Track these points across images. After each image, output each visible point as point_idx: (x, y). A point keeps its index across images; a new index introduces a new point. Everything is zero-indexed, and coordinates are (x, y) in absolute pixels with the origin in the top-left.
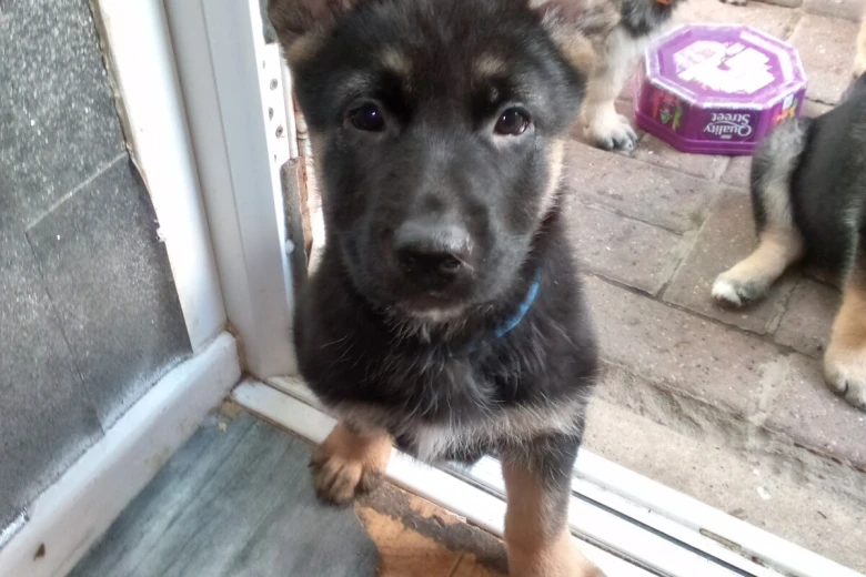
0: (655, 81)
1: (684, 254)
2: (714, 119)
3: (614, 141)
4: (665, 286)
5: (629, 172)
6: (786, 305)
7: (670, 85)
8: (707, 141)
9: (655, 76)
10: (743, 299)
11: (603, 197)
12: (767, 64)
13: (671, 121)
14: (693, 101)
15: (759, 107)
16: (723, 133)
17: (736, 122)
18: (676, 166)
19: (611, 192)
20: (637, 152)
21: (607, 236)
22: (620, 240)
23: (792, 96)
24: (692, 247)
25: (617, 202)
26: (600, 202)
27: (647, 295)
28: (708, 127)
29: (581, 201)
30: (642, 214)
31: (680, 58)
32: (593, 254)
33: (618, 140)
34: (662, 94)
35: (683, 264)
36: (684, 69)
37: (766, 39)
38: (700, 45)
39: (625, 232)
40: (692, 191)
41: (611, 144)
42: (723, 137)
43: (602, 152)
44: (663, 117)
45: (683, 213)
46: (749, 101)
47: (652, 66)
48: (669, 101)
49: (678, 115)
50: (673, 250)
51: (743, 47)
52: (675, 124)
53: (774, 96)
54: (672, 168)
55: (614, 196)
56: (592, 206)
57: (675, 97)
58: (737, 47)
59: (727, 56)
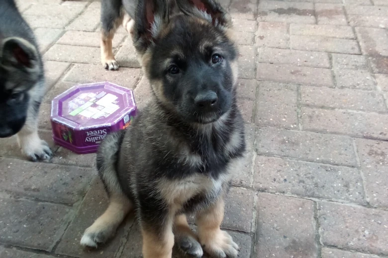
0: (54, 119)
1: (72, 218)
2: (88, 135)
3: (36, 155)
4: (58, 243)
5: (46, 173)
6: (127, 238)
7: (63, 120)
8: (90, 146)
9: (55, 116)
10: (98, 244)
11: (27, 192)
12: (116, 100)
13: (68, 139)
14: (74, 127)
15: (110, 124)
16: (96, 141)
17: (100, 134)
18: (74, 163)
19: (33, 188)
20: (54, 159)
21: (26, 217)
22: (33, 218)
23: (128, 116)
24: (77, 212)
25: (36, 193)
26: (25, 195)
27: (46, 253)
28: (86, 139)
29: (15, 197)
30: (50, 198)
31: (71, 104)
32: (14, 232)
33: (39, 155)
34: (59, 126)
35: (71, 225)
36: (73, 110)
37: (117, 87)
38: (83, 95)
39: (37, 212)
40: (81, 177)
41: (35, 158)
42: (97, 142)
43: (31, 163)
44: (65, 138)
45: (74, 192)
46: (104, 122)
47: (54, 111)
48: (63, 128)
49: (70, 136)
50: (65, 217)
51: (105, 93)
52: (71, 140)
53: (118, 117)
54: (72, 165)
55: (34, 190)
56: (21, 199)
57: (65, 126)
58: (103, 93)
59: (98, 99)
